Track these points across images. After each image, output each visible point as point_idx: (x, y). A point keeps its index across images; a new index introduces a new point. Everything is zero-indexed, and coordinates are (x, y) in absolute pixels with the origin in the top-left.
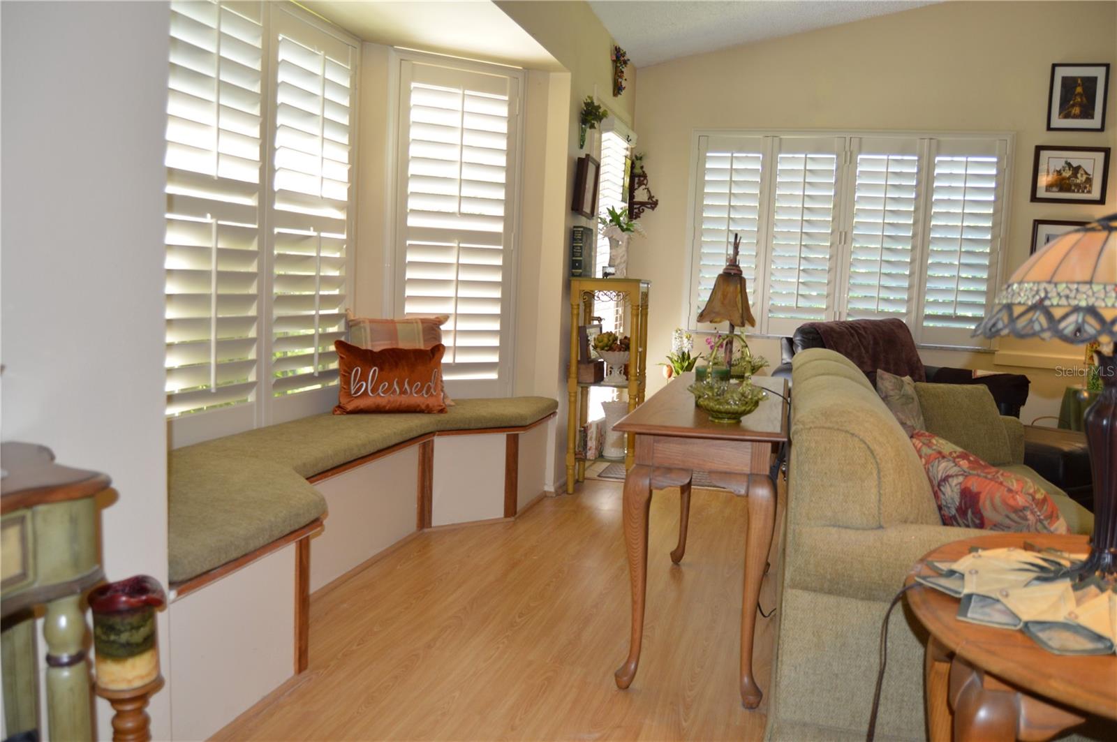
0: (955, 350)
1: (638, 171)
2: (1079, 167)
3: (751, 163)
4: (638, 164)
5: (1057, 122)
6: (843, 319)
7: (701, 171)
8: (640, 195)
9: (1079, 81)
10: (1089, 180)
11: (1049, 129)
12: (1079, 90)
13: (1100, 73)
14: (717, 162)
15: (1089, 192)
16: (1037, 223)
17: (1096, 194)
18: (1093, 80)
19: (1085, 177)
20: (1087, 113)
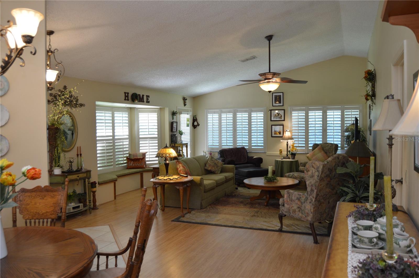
0: (258, 153)
1: (195, 118)
2: (279, 113)
3: (216, 116)
4: (195, 117)
5: (274, 105)
6: (236, 147)
7: (207, 118)
8: (196, 123)
9: (278, 96)
10: (281, 116)
11: (273, 106)
12: (278, 98)
13: (281, 94)
14: (210, 116)
15: (282, 118)
16: (272, 125)
17: (283, 119)
18: (280, 96)
19: (281, 115)
20: (280, 102)
